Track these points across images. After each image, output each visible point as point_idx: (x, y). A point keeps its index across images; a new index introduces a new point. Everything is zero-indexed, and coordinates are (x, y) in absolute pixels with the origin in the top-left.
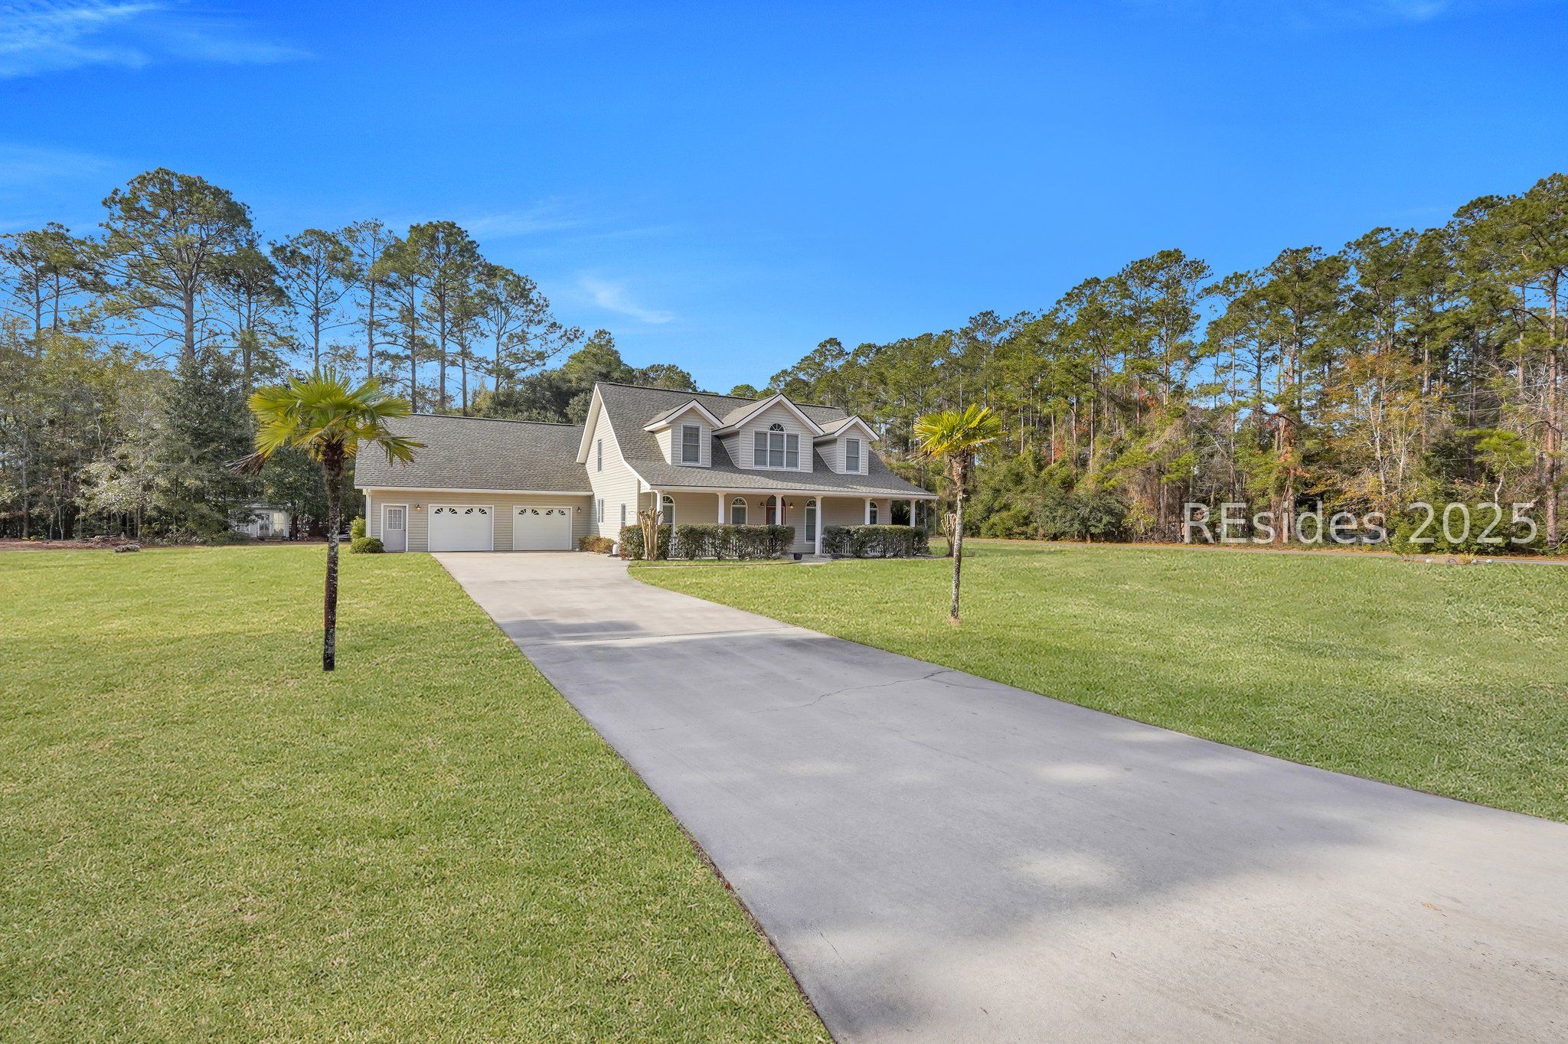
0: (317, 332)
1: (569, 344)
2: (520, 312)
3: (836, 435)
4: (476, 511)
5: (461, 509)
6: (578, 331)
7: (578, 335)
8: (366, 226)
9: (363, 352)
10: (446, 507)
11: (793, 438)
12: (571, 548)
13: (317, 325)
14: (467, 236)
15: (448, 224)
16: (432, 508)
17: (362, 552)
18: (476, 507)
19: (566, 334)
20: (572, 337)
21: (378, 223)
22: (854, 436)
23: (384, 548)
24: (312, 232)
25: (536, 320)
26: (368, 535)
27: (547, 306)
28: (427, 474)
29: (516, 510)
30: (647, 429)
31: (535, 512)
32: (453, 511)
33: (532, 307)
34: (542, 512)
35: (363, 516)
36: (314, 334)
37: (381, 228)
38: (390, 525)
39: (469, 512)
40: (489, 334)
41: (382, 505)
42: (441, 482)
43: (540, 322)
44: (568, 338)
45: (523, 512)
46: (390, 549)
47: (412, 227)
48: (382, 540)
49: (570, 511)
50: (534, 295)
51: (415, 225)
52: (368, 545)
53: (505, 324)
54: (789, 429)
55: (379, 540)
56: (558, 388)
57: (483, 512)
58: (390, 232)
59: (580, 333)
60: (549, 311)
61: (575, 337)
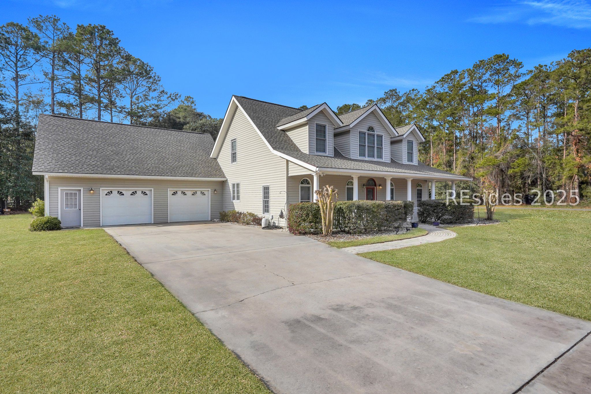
0: (17, 86)
1: (172, 102)
2: (144, 83)
3: (404, 136)
4: (139, 193)
5: (127, 193)
6: (177, 95)
7: (177, 97)
8: (47, 19)
9: (48, 100)
10: (115, 190)
11: (380, 137)
12: (210, 219)
13: (17, 83)
14: (113, 34)
15: (101, 26)
16: (103, 191)
17: (40, 230)
18: (139, 190)
19: (170, 97)
20: (174, 98)
21: (56, 18)
22: (411, 138)
23: (61, 225)
24: (12, 24)
25: (153, 89)
26: (47, 213)
27: (159, 81)
28: (98, 163)
29: (170, 192)
30: (280, 128)
31: (184, 193)
32: (121, 194)
33: (151, 80)
34: (189, 194)
35: (42, 198)
36: (15, 88)
37: (59, 22)
38: (67, 205)
39: (134, 193)
40: (126, 95)
41: (59, 189)
42: (111, 170)
43: (155, 90)
44: (172, 99)
45: (175, 193)
46: (67, 225)
47: (79, 26)
48: (59, 218)
49: (208, 192)
50: (152, 74)
51: (80, 25)
52: (46, 223)
53: (135, 89)
54: (378, 131)
55: (57, 218)
56: (174, 120)
57: (145, 193)
58: (64, 24)
59: (179, 96)
60: (160, 83)
61: (176, 98)
